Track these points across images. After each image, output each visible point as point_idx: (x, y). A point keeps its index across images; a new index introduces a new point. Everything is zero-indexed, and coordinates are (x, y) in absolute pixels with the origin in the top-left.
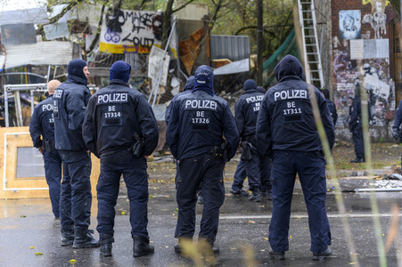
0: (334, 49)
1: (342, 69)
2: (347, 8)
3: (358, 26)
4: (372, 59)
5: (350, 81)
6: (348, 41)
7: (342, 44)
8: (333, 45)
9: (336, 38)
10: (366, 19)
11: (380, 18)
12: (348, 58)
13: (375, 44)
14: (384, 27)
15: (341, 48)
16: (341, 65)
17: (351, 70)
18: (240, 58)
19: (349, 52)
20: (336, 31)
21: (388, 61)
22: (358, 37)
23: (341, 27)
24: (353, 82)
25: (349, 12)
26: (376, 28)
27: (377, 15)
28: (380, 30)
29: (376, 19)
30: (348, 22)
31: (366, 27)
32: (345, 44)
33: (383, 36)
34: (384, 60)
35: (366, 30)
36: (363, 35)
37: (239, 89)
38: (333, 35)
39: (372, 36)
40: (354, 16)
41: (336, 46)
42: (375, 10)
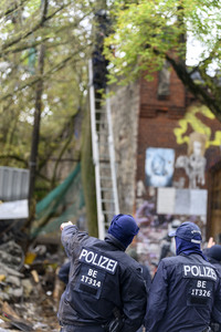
0: (137, 197)
1: (146, 224)
2: (157, 146)
3: (170, 170)
4: (184, 216)
5: (154, 241)
6: (156, 189)
7: (148, 193)
8: (136, 192)
9: (141, 184)
10: (181, 162)
11: (197, 163)
12: (154, 211)
13: (189, 196)
14: (202, 175)
15: (146, 197)
16: (145, 219)
17: (156, 227)
18: (13, 199)
19: (155, 203)
20: (141, 175)
21: (204, 219)
22: (169, 185)
23: (148, 170)
24: (158, 243)
25: (160, 151)
26: (192, 175)
27: (194, 159)
28: (197, 178)
29: (193, 164)
30: (157, 165)
31: (179, 173)
32: (152, 193)
33: (200, 186)
34: (199, 217)
35: (179, 177)
36: (176, 183)
37: (8, 241)
38: (137, 179)
39: (187, 185)
40: (166, 157)
41: (140, 194)
42: (192, 152)
